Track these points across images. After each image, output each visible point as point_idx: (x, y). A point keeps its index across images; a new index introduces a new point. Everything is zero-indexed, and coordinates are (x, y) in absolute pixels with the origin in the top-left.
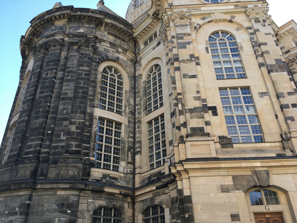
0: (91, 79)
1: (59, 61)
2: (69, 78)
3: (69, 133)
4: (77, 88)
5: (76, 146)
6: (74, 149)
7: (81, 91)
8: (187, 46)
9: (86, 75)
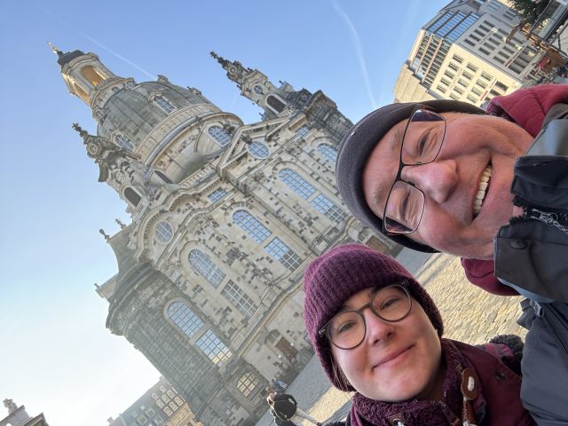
0: (170, 330)
1: (146, 339)
2: (162, 341)
3: (193, 368)
4: (170, 343)
5: (202, 370)
6: (202, 373)
7: (173, 344)
9: (165, 333)
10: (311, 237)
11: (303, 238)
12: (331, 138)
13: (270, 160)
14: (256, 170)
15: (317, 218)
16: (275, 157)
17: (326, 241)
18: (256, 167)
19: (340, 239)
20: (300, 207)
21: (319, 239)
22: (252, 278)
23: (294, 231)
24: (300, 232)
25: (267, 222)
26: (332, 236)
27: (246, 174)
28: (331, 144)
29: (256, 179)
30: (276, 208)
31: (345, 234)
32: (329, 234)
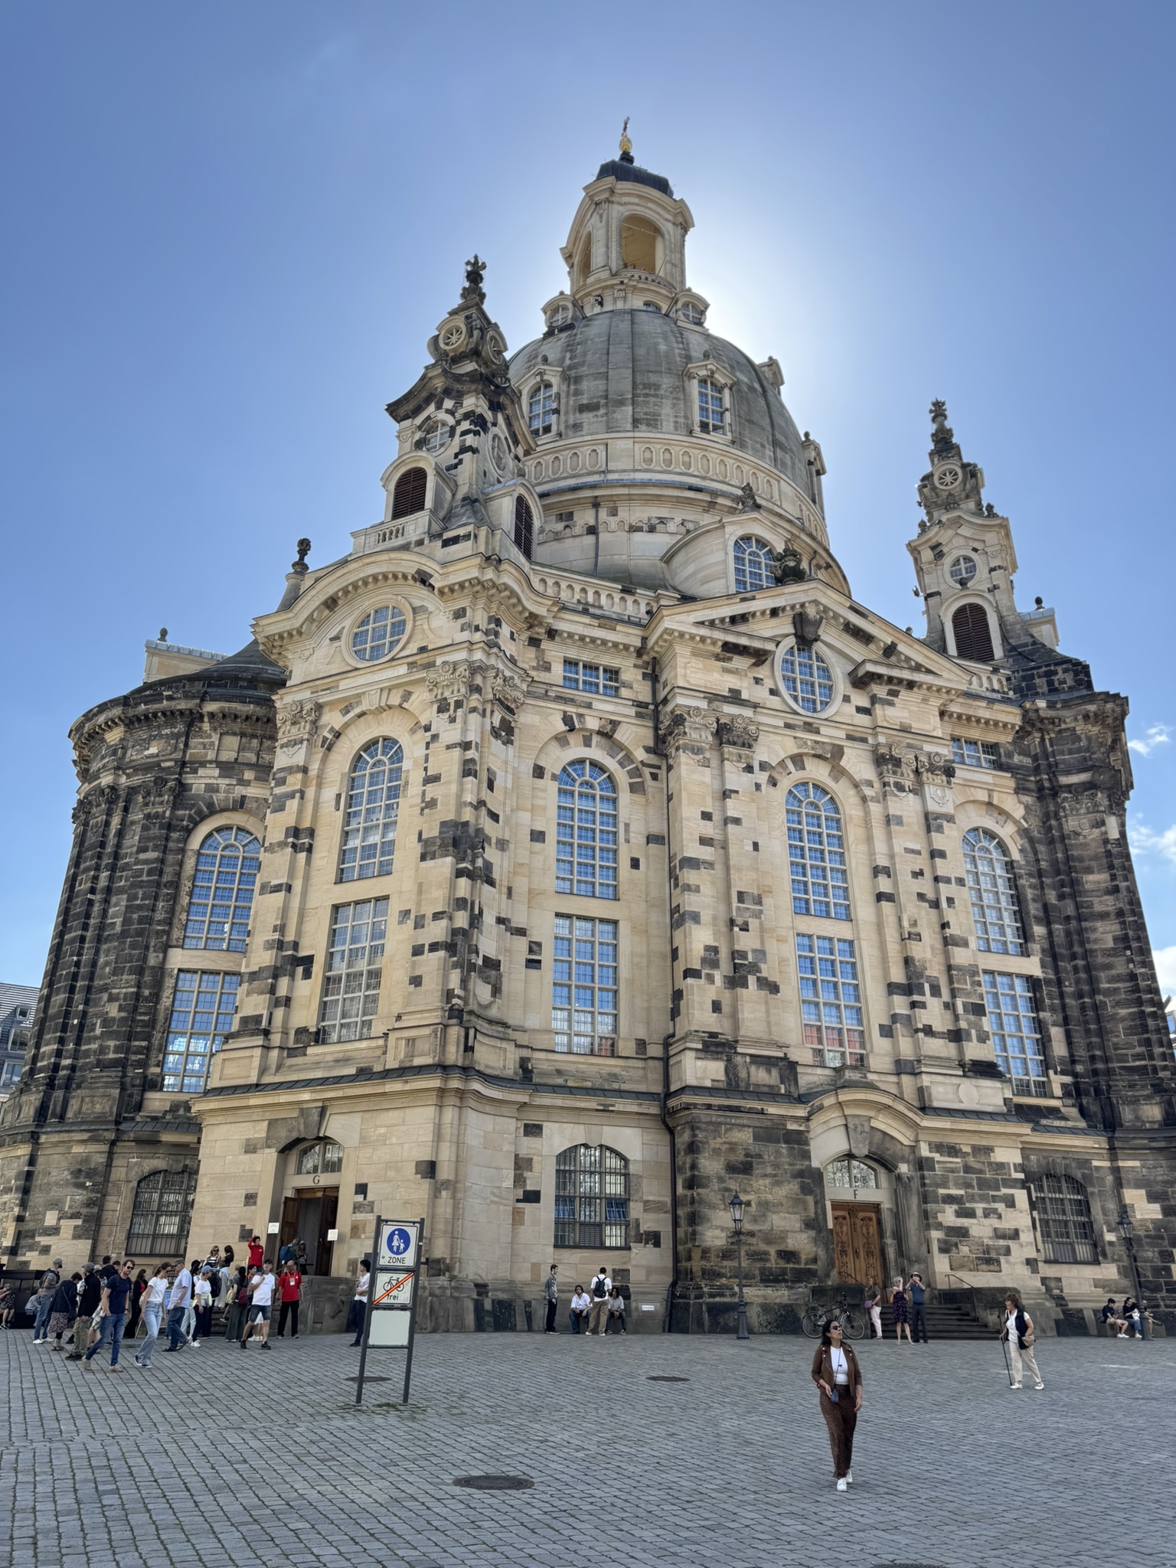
0: (165, 879)
1: (103, 845)
2: (122, 883)
3: (107, 1022)
4: (129, 909)
5: (117, 1050)
6: (111, 1056)
7: (135, 916)
8: (288, 803)
9: (150, 873)
10: (700, 1016)
11: (678, 995)
12: (1032, 841)
13: (809, 727)
14: (748, 713)
15: (774, 988)
16: (831, 734)
17: (730, 1070)
18: (755, 706)
19: (773, 1110)
20: (758, 915)
21: (714, 1046)
22: (434, 947)
23: (675, 954)
24: (689, 973)
25: (635, 864)
26: (761, 1076)
27: (713, 697)
28: (1016, 855)
29: (723, 733)
30: (693, 850)
31: (801, 1112)
32: (756, 1059)
